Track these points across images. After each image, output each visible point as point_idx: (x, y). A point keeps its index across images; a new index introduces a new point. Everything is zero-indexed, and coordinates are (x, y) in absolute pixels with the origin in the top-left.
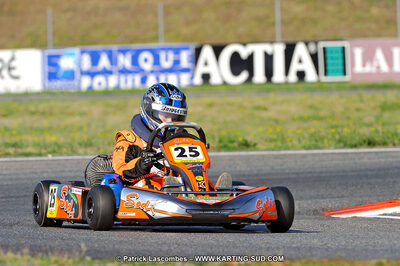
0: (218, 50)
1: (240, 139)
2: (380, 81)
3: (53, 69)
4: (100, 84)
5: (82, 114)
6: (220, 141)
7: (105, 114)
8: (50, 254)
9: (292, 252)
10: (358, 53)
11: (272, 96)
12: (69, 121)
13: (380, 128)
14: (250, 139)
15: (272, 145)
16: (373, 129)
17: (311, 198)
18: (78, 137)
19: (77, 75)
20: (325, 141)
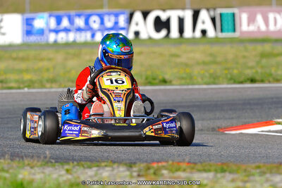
0: (145, 15)
1: (160, 77)
2: (260, 36)
3: (29, 28)
4: (62, 38)
5: (50, 59)
6: (146, 79)
7: (66, 59)
8: (25, 158)
9: (196, 158)
10: (244, 17)
11: (184, 47)
12: (41, 64)
13: (259, 70)
14: (167, 77)
15: (183, 82)
16: (254, 71)
17: (210, 119)
18: (46, 75)
19: (46, 32)
20: (221, 79)
